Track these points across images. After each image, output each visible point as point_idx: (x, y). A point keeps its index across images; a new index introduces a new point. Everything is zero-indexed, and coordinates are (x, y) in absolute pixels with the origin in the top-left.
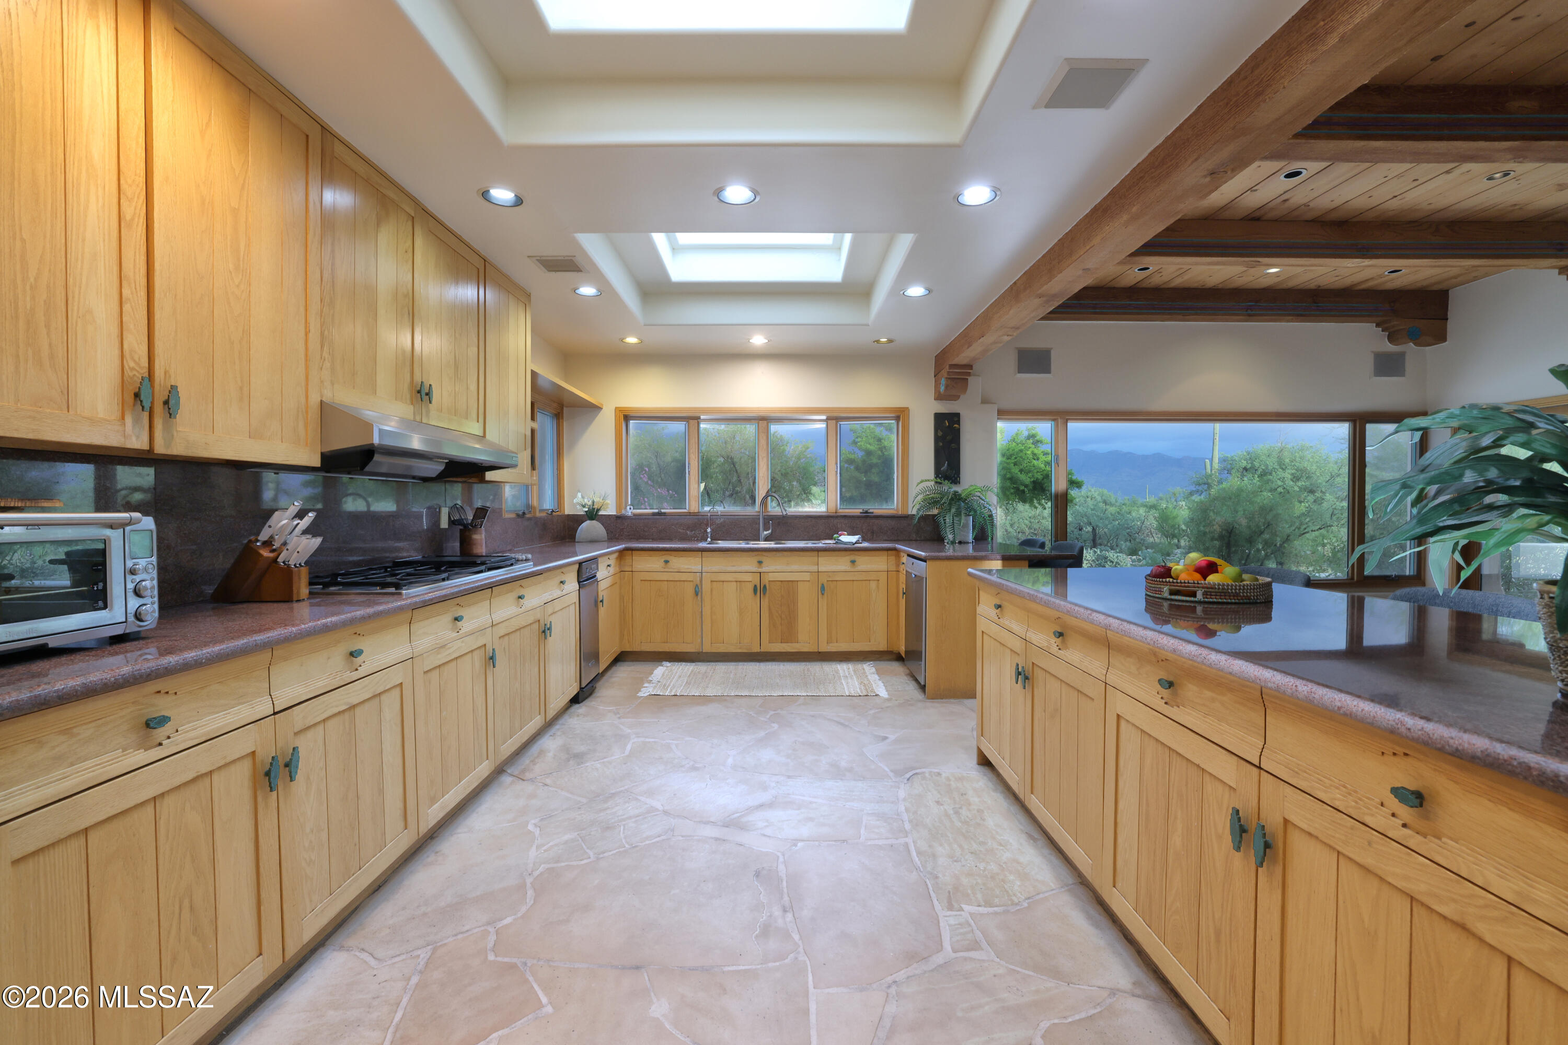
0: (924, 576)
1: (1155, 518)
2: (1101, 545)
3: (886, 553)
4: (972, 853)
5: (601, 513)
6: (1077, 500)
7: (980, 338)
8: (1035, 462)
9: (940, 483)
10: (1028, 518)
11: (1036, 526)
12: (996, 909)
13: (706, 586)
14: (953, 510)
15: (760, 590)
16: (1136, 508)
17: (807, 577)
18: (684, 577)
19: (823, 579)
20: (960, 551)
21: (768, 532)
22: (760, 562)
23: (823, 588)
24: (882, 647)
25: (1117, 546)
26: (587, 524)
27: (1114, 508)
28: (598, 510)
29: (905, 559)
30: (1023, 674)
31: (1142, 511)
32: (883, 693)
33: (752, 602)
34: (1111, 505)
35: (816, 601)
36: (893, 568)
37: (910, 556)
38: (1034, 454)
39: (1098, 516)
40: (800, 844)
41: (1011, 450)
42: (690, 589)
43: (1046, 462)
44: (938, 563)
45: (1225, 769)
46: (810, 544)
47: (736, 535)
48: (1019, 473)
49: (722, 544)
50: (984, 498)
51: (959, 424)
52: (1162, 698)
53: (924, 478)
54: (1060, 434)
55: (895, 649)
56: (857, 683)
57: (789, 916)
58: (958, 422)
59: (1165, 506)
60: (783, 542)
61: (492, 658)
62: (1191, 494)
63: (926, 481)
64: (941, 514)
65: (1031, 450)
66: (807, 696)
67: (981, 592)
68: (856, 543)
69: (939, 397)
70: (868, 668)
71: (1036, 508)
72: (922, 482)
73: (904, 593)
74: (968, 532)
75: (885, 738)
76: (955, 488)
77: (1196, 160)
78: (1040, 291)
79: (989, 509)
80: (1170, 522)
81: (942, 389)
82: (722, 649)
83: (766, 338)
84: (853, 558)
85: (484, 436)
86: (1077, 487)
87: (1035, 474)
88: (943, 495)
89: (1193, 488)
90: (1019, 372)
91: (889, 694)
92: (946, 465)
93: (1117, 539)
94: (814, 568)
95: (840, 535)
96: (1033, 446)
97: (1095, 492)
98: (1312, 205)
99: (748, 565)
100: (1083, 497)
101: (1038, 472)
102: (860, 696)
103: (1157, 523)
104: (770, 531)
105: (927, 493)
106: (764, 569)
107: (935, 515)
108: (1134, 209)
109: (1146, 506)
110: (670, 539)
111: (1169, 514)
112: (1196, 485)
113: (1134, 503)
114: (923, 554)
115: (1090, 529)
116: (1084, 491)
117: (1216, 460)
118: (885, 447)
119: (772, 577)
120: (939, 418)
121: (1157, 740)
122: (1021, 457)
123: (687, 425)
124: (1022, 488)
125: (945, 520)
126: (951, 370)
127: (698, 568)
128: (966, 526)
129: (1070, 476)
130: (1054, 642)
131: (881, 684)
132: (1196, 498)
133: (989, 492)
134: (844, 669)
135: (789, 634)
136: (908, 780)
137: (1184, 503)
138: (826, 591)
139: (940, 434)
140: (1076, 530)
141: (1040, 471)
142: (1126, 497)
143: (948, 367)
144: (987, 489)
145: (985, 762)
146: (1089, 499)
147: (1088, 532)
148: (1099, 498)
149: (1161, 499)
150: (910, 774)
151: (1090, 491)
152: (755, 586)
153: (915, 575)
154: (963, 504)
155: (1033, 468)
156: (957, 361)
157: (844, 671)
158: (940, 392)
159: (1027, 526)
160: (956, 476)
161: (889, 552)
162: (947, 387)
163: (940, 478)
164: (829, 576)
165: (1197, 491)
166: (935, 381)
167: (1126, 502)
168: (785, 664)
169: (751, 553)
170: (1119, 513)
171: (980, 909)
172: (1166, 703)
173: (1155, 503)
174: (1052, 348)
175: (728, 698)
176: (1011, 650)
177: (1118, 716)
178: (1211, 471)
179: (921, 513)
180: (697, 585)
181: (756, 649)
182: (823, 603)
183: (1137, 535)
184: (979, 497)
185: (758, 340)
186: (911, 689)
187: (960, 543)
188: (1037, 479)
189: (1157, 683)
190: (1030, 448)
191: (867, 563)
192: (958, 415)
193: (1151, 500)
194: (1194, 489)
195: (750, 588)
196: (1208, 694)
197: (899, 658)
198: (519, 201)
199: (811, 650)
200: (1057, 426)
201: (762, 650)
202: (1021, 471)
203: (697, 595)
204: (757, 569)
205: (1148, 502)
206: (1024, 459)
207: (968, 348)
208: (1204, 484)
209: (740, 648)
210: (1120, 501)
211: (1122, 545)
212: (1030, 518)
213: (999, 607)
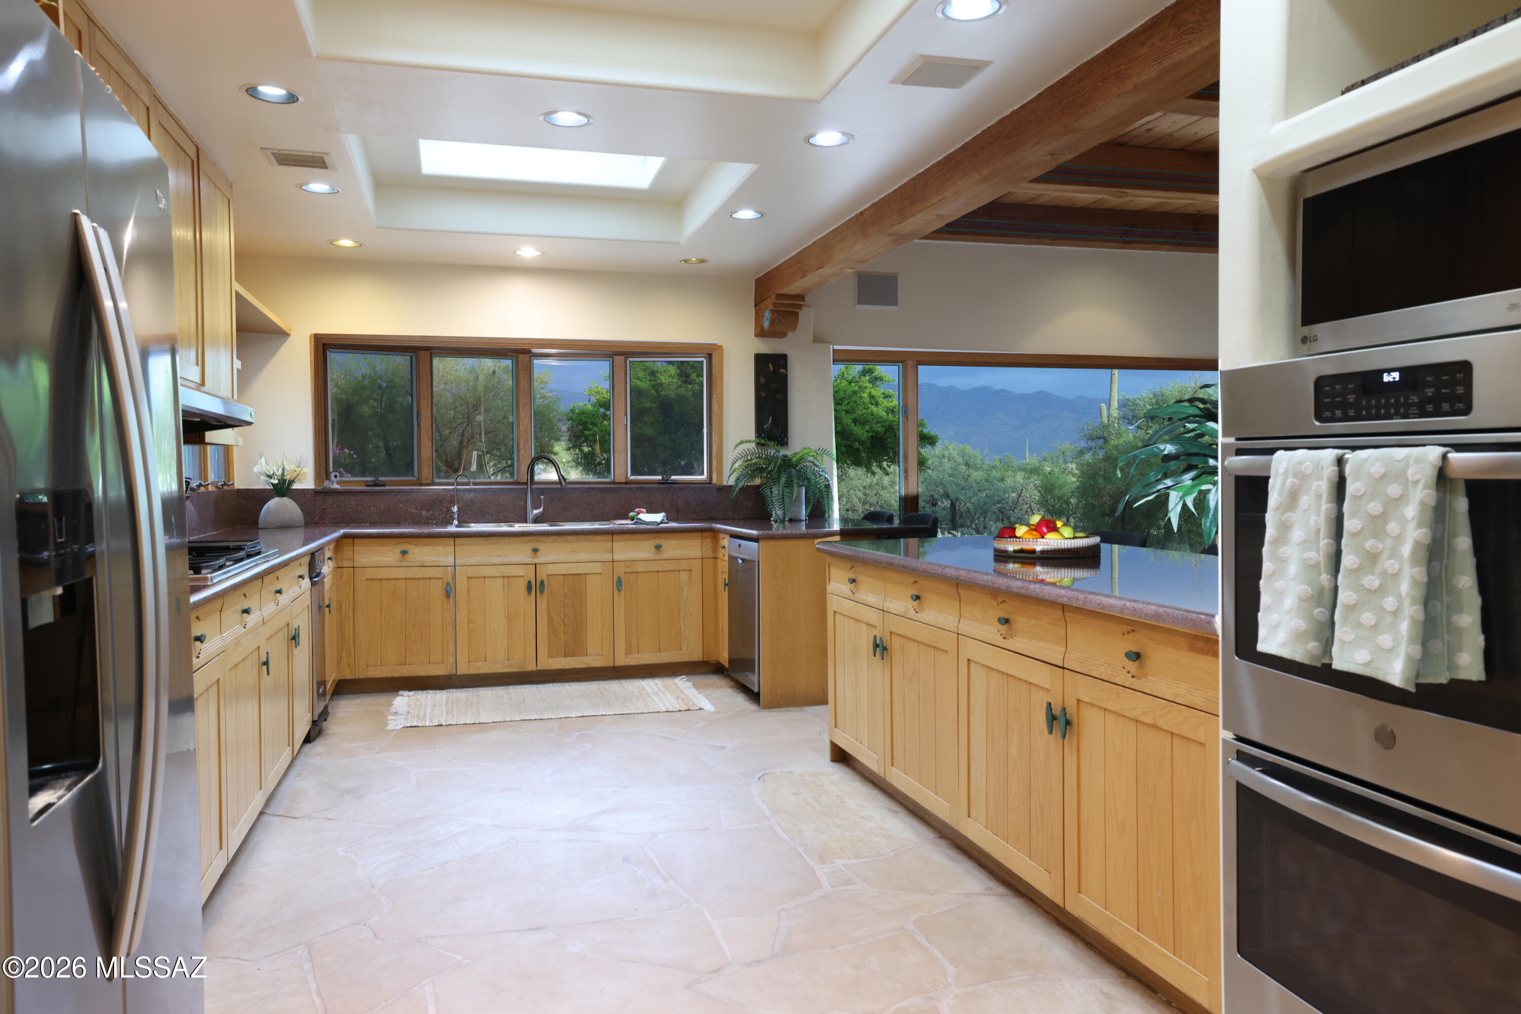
0: (756, 559)
1: (1036, 487)
2: (962, 526)
3: (700, 534)
4: (837, 826)
5: (295, 486)
6: (930, 462)
7: (818, 269)
8: (874, 408)
9: (763, 445)
10: (861, 488)
11: (874, 500)
12: (865, 860)
13: (461, 585)
14: (783, 479)
15: (535, 587)
16: (1010, 473)
17: (598, 568)
18: (429, 573)
19: (620, 570)
20: (790, 530)
21: (538, 511)
22: (535, 551)
23: (619, 582)
24: (696, 655)
25: (985, 528)
26: (274, 503)
27: (981, 473)
28: (291, 482)
29: (726, 541)
30: (881, 646)
31: (1020, 477)
32: (708, 706)
33: (524, 604)
34: (977, 469)
35: (610, 599)
36: (710, 554)
37: (734, 536)
38: (871, 397)
39: (957, 485)
40: (660, 836)
41: (841, 393)
42: (437, 589)
43: (888, 409)
44: (772, 543)
45: (1042, 676)
46: (596, 526)
47: (492, 515)
48: (853, 425)
49: (475, 527)
50: (818, 464)
51: (786, 369)
52: (1001, 635)
53: (744, 439)
54: (908, 382)
55: (712, 658)
56: (672, 699)
57: (672, 883)
58: (785, 366)
59: (1049, 469)
60: (560, 523)
61: (266, 663)
62: (1082, 452)
63: (746, 442)
64: (768, 485)
65: (867, 391)
66: (615, 714)
67: (831, 569)
68: (661, 523)
69: (761, 333)
70: (682, 683)
71: (874, 474)
72: (742, 443)
73: (726, 585)
74: (801, 507)
75: (723, 748)
76: (783, 452)
77: (1036, 144)
78: (890, 231)
79: (826, 478)
80: (1056, 492)
81: (766, 324)
82: (484, 668)
83: (536, 250)
84: (657, 542)
85: (203, 384)
86: (930, 444)
87: (874, 426)
88: (769, 460)
89: (1083, 444)
90: (860, 302)
91: (714, 707)
92: (770, 421)
93: (985, 518)
94: (608, 556)
95: (638, 514)
96: (871, 386)
97: (954, 449)
98: (1176, 135)
99: (520, 553)
100: (937, 457)
101: (877, 422)
102: (680, 711)
103: (1038, 494)
104: (541, 510)
105: (749, 458)
106: (541, 559)
107: (759, 487)
108: (985, 172)
109: (1024, 470)
110: (397, 524)
111: (1054, 480)
112: (1088, 440)
113: (1007, 466)
114: (755, 532)
115: (947, 503)
116: (938, 449)
117: (1115, 404)
118: (661, 384)
119: (552, 569)
120: (761, 360)
121: (998, 671)
122: (855, 402)
123: (414, 358)
124: (856, 445)
125: (771, 492)
126: (778, 301)
127: (450, 560)
128: (798, 498)
129: (920, 428)
130: (911, 605)
131: (701, 697)
132: (1088, 457)
133: (825, 456)
134: (650, 685)
135: (575, 647)
136: (759, 779)
137: (1074, 466)
138: (623, 586)
139: (763, 381)
140: (928, 505)
141: (880, 421)
142: (996, 457)
143: (774, 297)
144: (822, 452)
145: (841, 756)
146: (946, 460)
147: (944, 509)
148: (960, 460)
149: (1045, 459)
150: (761, 774)
151: (947, 448)
152: (529, 582)
153: (743, 560)
154: (794, 472)
155: (871, 418)
156: (786, 290)
157: (651, 688)
158: (762, 327)
159: (860, 500)
160: (783, 436)
161: (705, 534)
162: (772, 322)
163: (763, 438)
164: (628, 567)
165: (1090, 449)
166: (756, 312)
167: (997, 463)
168: (572, 684)
169: (522, 539)
170: (987, 480)
171: (851, 861)
172: (1004, 638)
173: (1037, 464)
174: (898, 274)
175: (513, 723)
176: (868, 624)
177: (969, 660)
178: (1108, 420)
179: (741, 484)
180: (448, 584)
181: (531, 667)
182: (620, 602)
183: (1011, 512)
184: (813, 462)
185: (528, 253)
186: (740, 701)
187: (791, 521)
188: (877, 432)
189: (998, 623)
190: (866, 388)
191: (674, 548)
192: (784, 357)
193: (1030, 460)
194: (1086, 445)
195: (522, 586)
196: (1032, 622)
197: (718, 669)
198: (292, 98)
199: (605, 665)
200: (905, 369)
201: (540, 667)
202: (855, 421)
203: (448, 596)
204: (530, 559)
205: (1027, 464)
206: (858, 405)
207: (802, 277)
208: (1100, 436)
209: (509, 667)
210: (988, 462)
211: (991, 526)
212: (864, 487)
213: (853, 581)
